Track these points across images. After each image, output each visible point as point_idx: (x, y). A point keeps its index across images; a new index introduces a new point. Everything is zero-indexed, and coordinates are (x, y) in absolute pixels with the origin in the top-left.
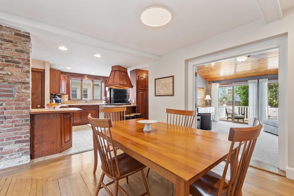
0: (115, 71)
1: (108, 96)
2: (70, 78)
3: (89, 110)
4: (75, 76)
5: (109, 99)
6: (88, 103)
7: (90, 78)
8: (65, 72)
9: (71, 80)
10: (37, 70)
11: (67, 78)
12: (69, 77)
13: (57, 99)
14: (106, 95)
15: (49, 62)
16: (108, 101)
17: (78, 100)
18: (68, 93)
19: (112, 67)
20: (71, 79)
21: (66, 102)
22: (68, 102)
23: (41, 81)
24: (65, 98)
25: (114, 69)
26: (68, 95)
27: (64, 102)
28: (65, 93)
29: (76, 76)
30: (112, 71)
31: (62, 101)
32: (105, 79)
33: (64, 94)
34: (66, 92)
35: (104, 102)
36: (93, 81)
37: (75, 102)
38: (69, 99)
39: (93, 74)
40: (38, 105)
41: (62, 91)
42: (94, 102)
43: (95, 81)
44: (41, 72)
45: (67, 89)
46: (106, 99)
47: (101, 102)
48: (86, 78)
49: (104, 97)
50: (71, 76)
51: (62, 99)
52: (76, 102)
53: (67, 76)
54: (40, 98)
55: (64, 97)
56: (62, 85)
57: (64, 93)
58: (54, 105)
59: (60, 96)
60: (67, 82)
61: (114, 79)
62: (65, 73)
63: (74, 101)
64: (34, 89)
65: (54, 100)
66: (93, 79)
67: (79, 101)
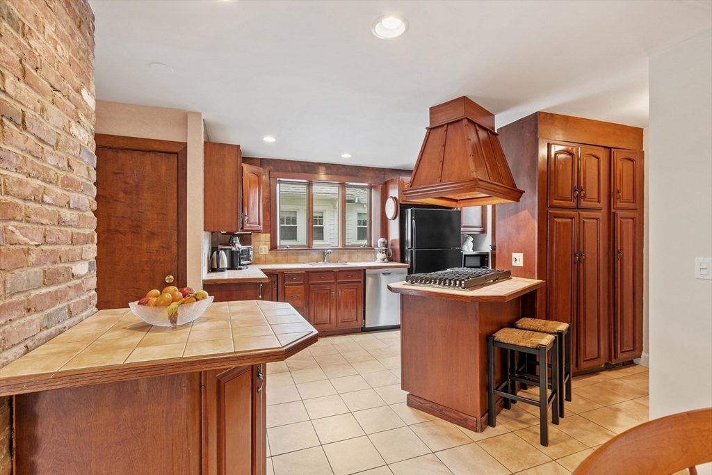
0: (448, 124)
1: (394, 234)
2: (275, 178)
3: (334, 286)
4: (289, 172)
5: (397, 246)
6: (329, 261)
7: (336, 174)
8: (261, 159)
9: (278, 185)
10: (162, 148)
11: (265, 178)
12: (273, 174)
13: (234, 249)
14: (385, 232)
15: (199, 114)
16: (394, 251)
17: (298, 251)
18: (270, 227)
19: (433, 111)
20: (280, 182)
21: (263, 258)
22: (270, 257)
23: (176, 186)
24: (262, 244)
25: (443, 119)
26: (269, 235)
27: (257, 255)
28: (261, 227)
29: (293, 171)
30: (430, 129)
31: (251, 253)
32: (381, 178)
33: (258, 232)
34: (264, 225)
35: (380, 256)
36: (343, 185)
37: (289, 257)
38: (273, 247)
39: (346, 158)
40: (168, 275)
41: (252, 220)
42: (346, 256)
43: (351, 187)
44: (177, 153)
45: (268, 214)
46: (386, 246)
47: (369, 255)
48: (323, 177)
49: (381, 240)
50: (277, 171)
51: (252, 247)
52: (293, 257)
53: (267, 170)
54: (174, 248)
55: (259, 241)
56: (251, 202)
57: (256, 227)
58: (174, 305)
59: (245, 240)
60: (267, 190)
61: (443, 162)
62: (262, 162)
63: (286, 255)
64: (155, 216)
65: (223, 253)
66: (343, 179)
67: (302, 254)
